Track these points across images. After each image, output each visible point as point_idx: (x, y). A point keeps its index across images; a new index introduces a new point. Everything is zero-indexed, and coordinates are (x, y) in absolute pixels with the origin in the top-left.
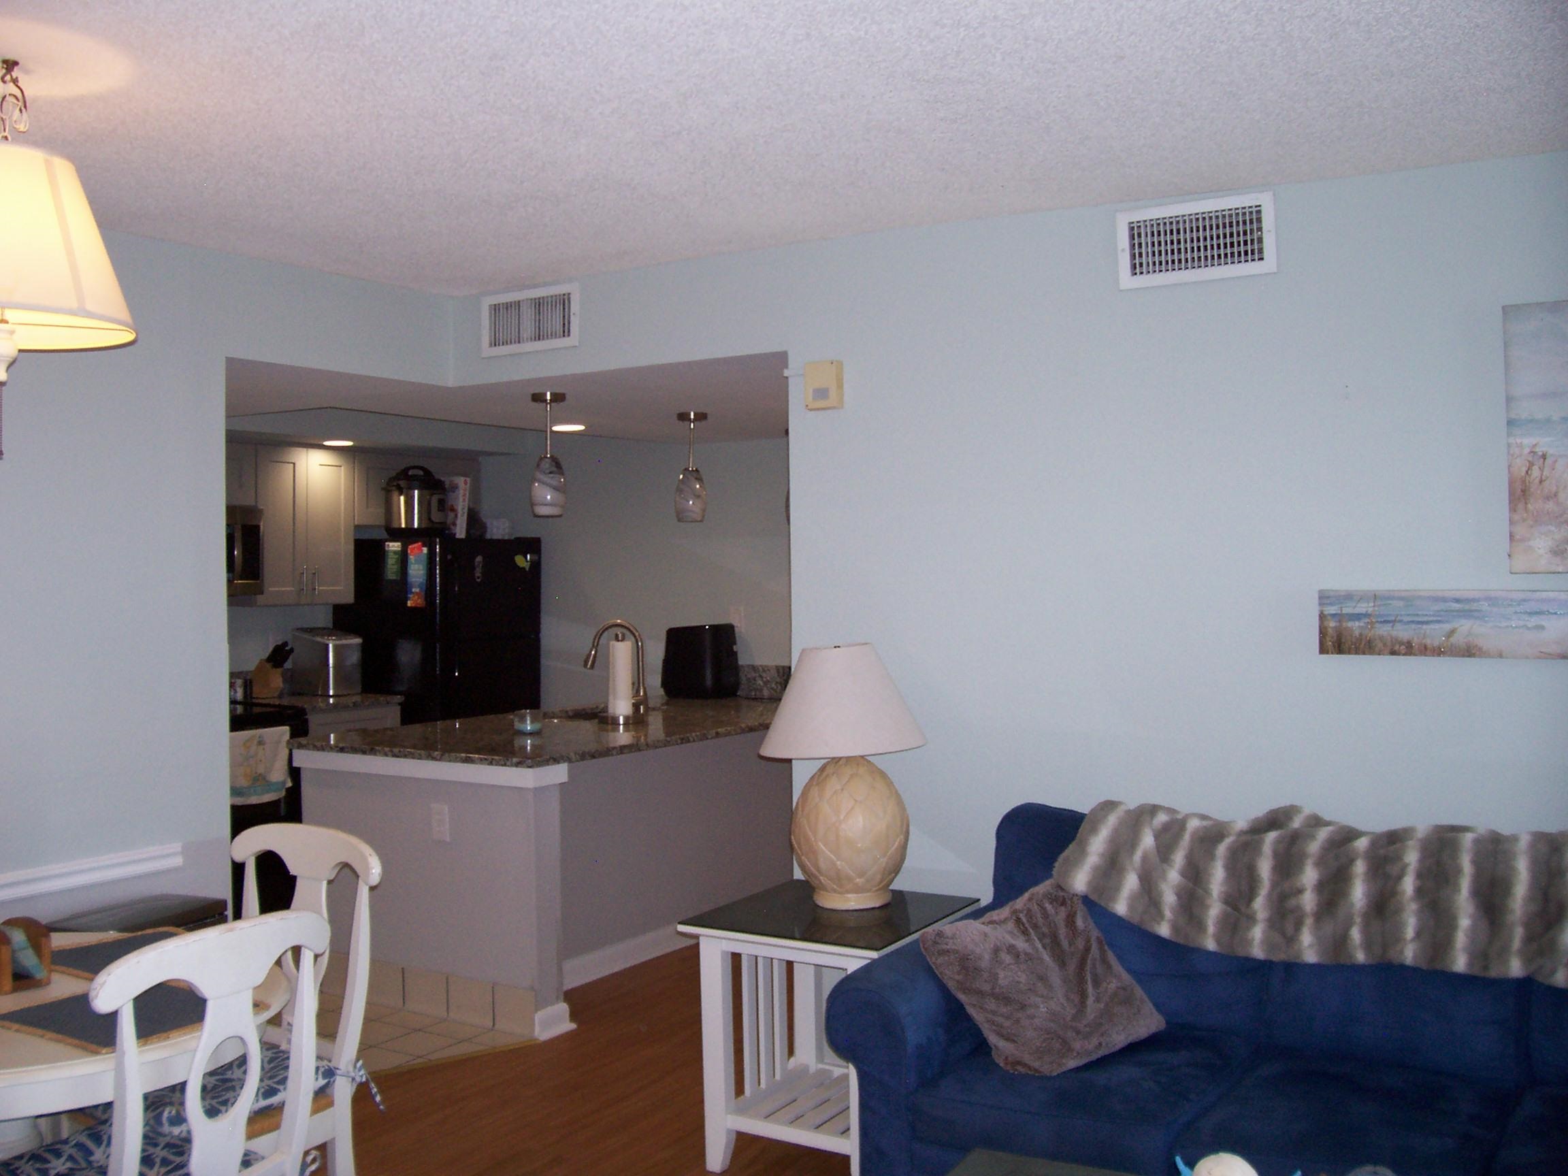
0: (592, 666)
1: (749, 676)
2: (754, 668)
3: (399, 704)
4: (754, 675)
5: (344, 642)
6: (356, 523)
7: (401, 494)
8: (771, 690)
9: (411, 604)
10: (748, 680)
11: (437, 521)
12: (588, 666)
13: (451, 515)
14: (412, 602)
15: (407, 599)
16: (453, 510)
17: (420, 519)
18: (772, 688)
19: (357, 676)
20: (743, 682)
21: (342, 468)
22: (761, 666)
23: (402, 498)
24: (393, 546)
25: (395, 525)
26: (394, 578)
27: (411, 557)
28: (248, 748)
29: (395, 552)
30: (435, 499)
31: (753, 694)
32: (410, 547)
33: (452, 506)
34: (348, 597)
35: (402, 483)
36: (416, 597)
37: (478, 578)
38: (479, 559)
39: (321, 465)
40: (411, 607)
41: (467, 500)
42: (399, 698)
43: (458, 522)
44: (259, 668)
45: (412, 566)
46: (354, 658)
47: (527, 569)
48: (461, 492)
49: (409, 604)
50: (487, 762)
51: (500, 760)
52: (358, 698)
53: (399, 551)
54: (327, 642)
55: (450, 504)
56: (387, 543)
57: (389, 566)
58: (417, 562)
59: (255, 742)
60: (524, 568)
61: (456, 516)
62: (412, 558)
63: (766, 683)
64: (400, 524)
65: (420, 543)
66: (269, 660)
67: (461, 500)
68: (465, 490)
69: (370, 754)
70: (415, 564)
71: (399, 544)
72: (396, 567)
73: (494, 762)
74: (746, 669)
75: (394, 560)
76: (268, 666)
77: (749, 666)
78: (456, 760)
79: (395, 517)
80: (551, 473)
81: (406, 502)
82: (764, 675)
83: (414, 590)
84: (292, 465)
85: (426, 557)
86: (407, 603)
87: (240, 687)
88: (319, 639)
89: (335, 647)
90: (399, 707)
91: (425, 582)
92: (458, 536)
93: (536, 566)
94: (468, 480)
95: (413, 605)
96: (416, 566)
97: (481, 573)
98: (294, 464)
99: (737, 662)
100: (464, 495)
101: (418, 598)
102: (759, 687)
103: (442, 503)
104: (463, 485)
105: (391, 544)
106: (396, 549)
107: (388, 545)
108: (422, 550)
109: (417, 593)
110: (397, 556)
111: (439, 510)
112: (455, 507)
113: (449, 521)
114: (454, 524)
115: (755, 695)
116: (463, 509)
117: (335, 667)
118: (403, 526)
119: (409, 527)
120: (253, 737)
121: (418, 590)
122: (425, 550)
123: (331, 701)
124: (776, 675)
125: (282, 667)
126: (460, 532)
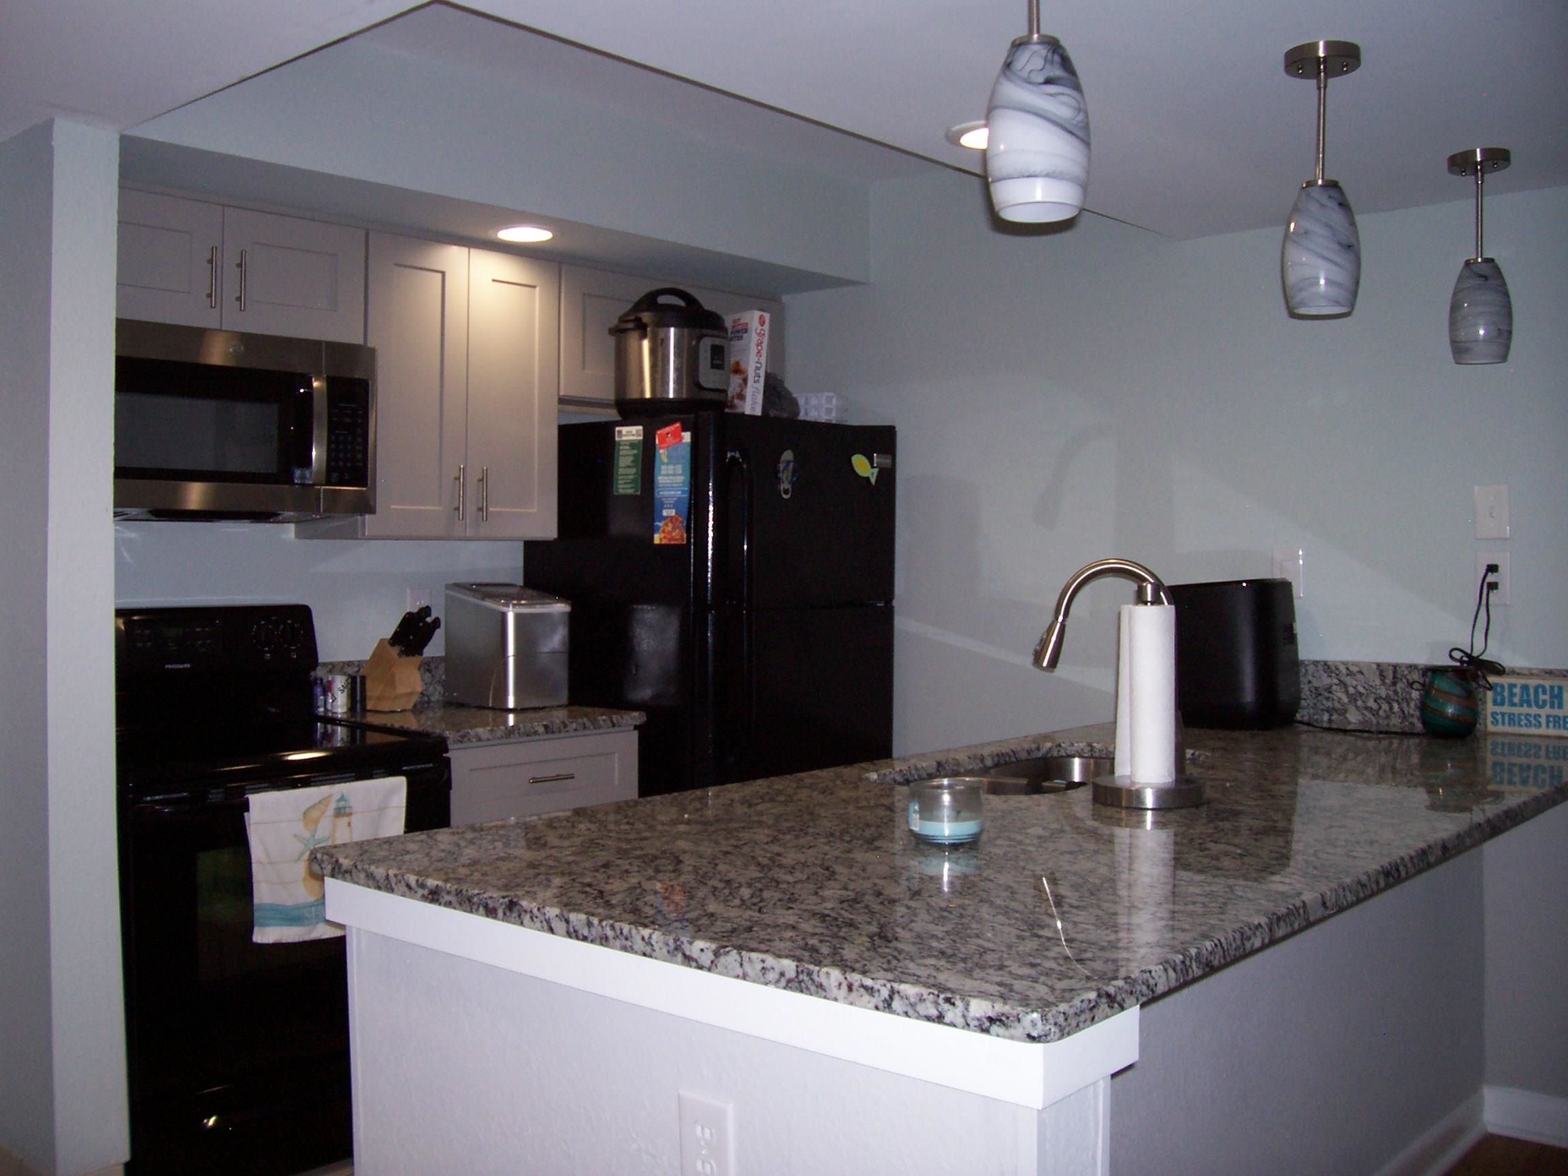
0: (1053, 663)
1: (1316, 683)
2: (1327, 667)
3: (636, 727)
4: (1327, 681)
5: (538, 609)
6: (562, 393)
7: (644, 336)
8: (1366, 713)
9: (661, 540)
10: (1317, 692)
11: (710, 386)
12: (1045, 664)
13: (736, 380)
14: (663, 535)
15: (652, 530)
16: (738, 370)
17: (678, 381)
18: (1369, 709)
19: (561, 674)
20: (1303, 696)
21: (538, 289)
22: (1343, 663)
23: (646, 344)
24: (629, 433)
25: (634, 395)
26: (630, 491)
27: (661, 451)
28: (316, 822)
29: (632, 445)
30: (706, 345)
31: (1326, 717)
32: (659, 432)
33: (738, 364)
34: (546, 528)
35: (646, 317)
36: (670, 527)
37: (786, 492)
38: (788, 455)
39: (494, 280)
40: (660, 546)
41: (764, 353)
42: (637, 717)
43: (749, 392)
44: (378, 655)
45: (663, 467)
46: (556, 640)
47: (873, 480)
48: (754, 338)
49: (657, 539)
50: (874, 1001)
51: (922, 1000)
52: (560, 715)
53: (639, 441)
54: (504, 609)
55: (733, 360)
56: (617, 429)
57: (621, 471)
58: (672, 460)
59: (330, 811)
60: (868, 479)
61: (745, 381)
62: (662, 453)
63: (1353, 699)
64: (642, 391)
65: (678, 425)
66: (397, 639)
67: (754, 350)
68: (761, 335)
69: (505, 919)
70: (667, 464)
71: (641, 428)
72: (634, 470)
73: (896, 1004)
74: (1311, 668)
75: (631, 459)
76: (395, 651)
77: (1316, 663)
78: (763, 976)
79: (633, 378)
80: (1048, 82)
81: (653, 352)
82: (1348, 680)
83: (665, 513)
84: (440, 275)
85: (688, 449)
86: (653, 538)
87: (343, 691)
88: (489, 604)
89: (518, 617)
90: (636, 733)
91: (686, 496)
92: (748, 412)
93: (888, 476)
94: (767, 316)
95: (664, 542)
96: (671, 467)
97: (793, 484)
98: (443, 273)
99: (1297, 654)
100: (759, 344)
101: (674, 529)
102: (1337, 706)
103: (718, 354)
104: (756, 322)
105: (625, 429)
106: (634, 438)
107: (620, 432)
108: (681, 438)
109: (672, 517)
110: (635, 452)
111: (714, 366)
112: (743, 366)
113: (732, 390)
114: (741, 397)
115: (1330, 721)
116: (757, 368)
117: (516, 656)
118: (648, 395)
119: (659, 396)
120: (324, 801)
121: (673, 513)
122: (687, 437)
123: (511, 719)
124: (1378, 682)
125: (421, 654)
126: (752, 404)
